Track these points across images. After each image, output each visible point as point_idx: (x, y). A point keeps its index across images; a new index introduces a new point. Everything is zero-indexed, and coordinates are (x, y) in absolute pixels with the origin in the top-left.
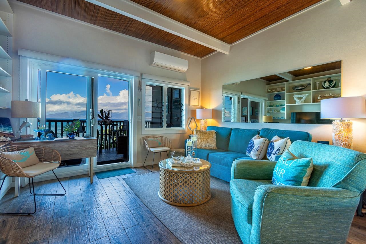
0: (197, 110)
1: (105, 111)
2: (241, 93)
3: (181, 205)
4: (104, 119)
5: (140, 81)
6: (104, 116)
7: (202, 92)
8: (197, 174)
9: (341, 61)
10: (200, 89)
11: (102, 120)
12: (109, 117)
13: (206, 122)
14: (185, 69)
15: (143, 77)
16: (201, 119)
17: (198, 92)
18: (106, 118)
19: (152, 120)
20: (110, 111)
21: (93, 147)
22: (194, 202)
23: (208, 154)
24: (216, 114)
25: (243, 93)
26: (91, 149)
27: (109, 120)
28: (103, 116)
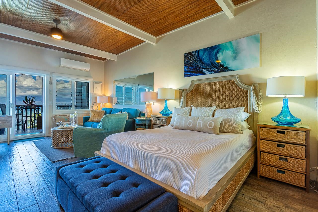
0: (98, 97)
1: (29, 98)
2: (139, 85)
3: (60, 148)
4: (29, 104)
5: (51, 78)
6: (29, 102)
7: (104, 85)
8: (70, 131)
9: (153, 73)
10: (103, 82)
11: (26, 105)
12: (33, 103)
13: (104, 105)
14: (88, 69)
15: (53, 75)
16: (101, 103)
17: (101, 85)
18: (30, 103)
19: (76, 104)
20: (34, 97)
21: (9, 122)
22: (68, 146)
23: (92, 124)
24: (111, 100)
25: (140, 85)
26: (8, 123)
27: (33, 104)
28: (27, 101)
